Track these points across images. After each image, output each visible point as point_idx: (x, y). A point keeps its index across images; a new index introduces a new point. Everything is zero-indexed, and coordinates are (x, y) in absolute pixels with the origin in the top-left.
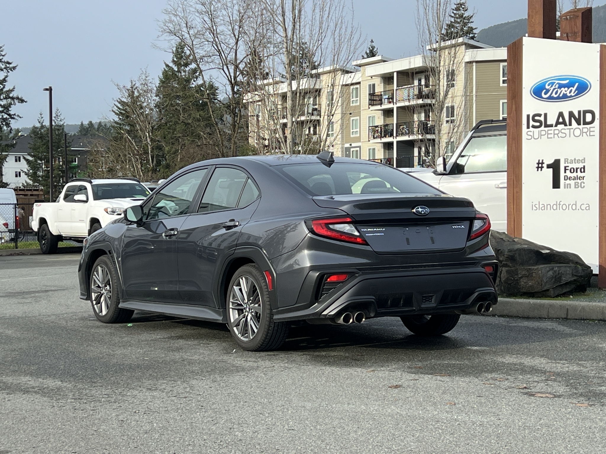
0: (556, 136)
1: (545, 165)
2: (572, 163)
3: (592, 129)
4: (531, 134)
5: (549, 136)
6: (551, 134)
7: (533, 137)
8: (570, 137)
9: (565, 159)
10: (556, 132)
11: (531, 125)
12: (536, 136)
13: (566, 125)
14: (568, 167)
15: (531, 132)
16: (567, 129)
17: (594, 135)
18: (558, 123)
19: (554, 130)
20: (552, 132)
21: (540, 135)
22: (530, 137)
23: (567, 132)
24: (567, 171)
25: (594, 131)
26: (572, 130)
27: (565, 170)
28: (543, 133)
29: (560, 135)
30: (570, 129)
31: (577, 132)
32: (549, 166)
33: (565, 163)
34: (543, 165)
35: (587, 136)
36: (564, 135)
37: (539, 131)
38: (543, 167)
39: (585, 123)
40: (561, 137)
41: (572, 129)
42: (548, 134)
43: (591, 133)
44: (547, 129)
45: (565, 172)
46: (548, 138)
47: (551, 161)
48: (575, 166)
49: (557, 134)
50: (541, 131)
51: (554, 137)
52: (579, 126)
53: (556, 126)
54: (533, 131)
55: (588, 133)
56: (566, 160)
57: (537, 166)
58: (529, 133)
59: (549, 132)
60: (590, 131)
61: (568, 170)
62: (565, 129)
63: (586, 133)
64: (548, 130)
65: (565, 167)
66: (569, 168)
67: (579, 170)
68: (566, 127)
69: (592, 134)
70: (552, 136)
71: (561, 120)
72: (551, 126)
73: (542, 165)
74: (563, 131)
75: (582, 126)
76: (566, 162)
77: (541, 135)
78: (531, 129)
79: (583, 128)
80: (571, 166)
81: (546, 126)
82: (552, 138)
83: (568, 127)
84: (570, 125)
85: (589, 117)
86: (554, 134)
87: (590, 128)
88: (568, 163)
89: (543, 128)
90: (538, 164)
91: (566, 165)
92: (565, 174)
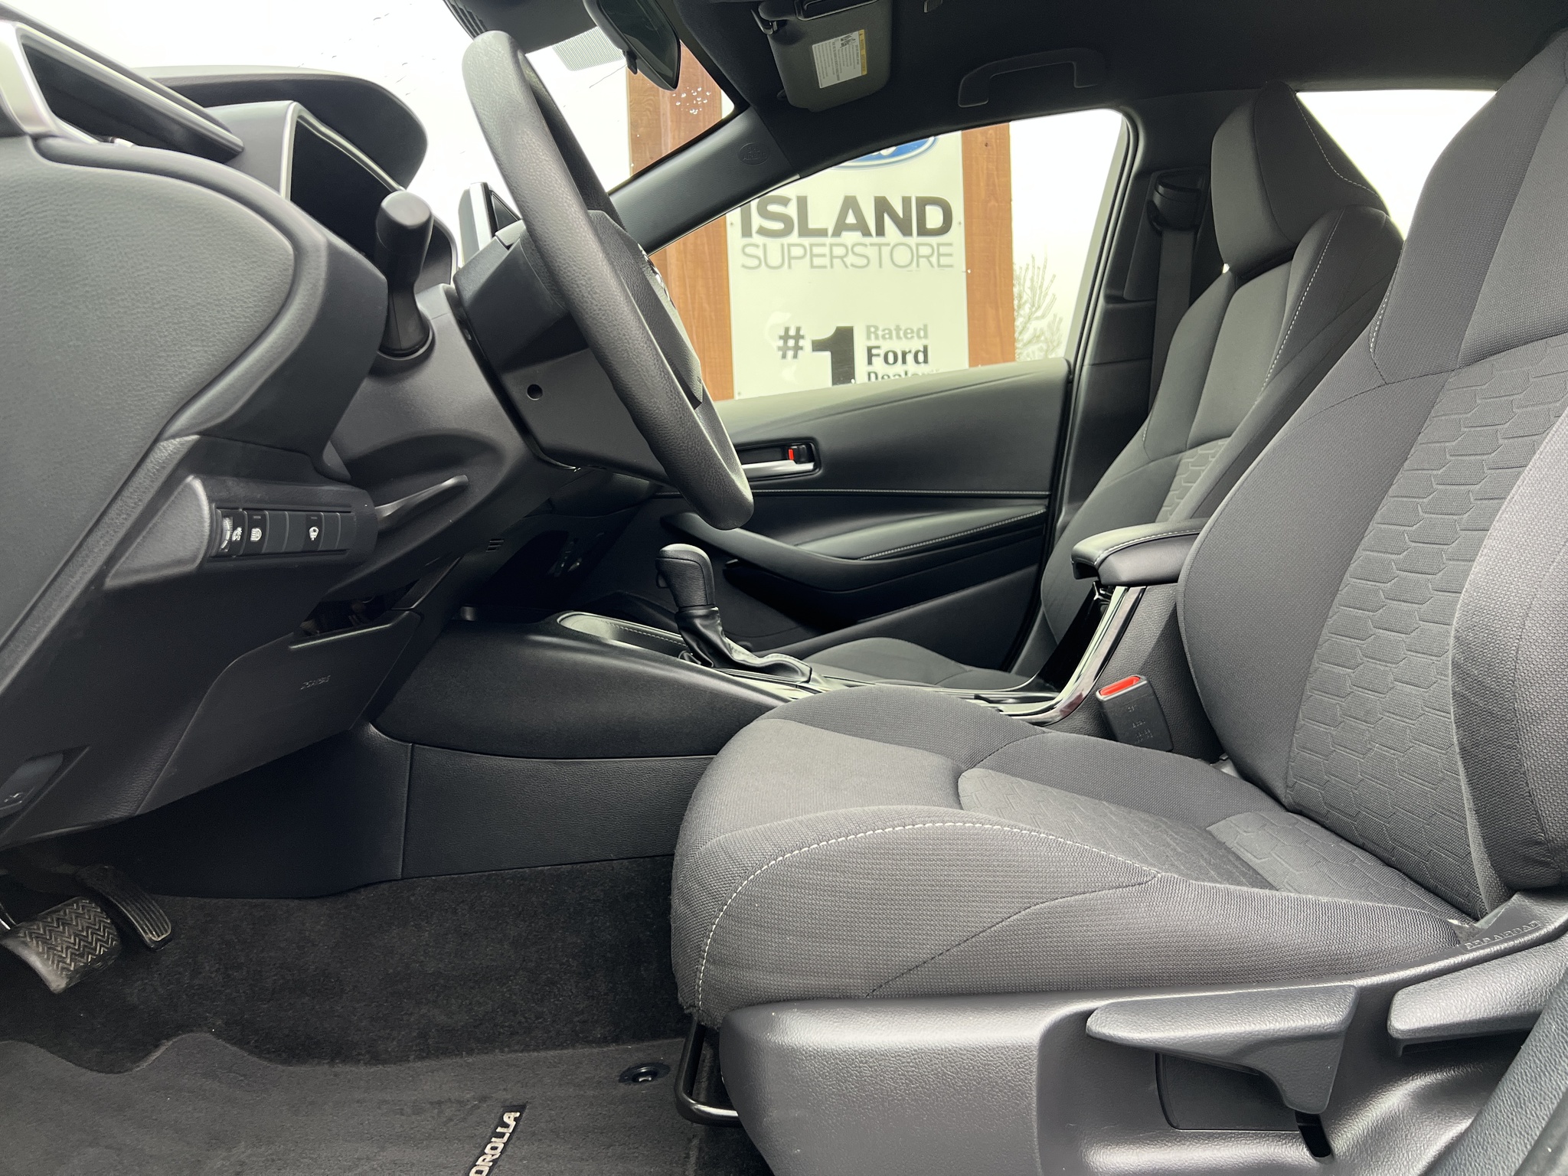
0: (836, 261)
1: (806, 344)
2: (891, 338)
3: (943, 250)
4: (760, 253)
5: (817, 261)
6: (824, 255)
7: (763, 261)
8: (881, 266)
9: (868, 327)
10: (839, 251)
11: (755, 227)
12: (775, 258)
13: (866, 233)
14: (878, 347)
15: (757, 246)
16: (871, 245)
17: (951, 266)
18: (841, 227)
19: (831, 245)
20: (826, 250)
21: (788, 259)
22: (755, 262)
23: (872, 252)
24: (874, 359)
25: (950, 255)
26: (886, 250)
27: (870, 356)
28: (797, 252)
29: (851, 259)
30: (880, 245)
31: (902, 256)
32: (818, 346)
33: (869, 338)
34: (801, 343)
35: (932, 266)
36: (865, 261)
37: (782, 245)
38: (801, 348)
39: (923, 231)
40: (852, 265)
41: (888, 245)
42: (812, 256)
43: (942, 259)
44: (807, 241)
45: (870, 362)
46: (812, 266)
47: (827, 333)
48: (899, 346)
49: (842, 258)
50: (789, 245)
51: (832, 266)
52: (907, 240)
53: (837, 233)
54: (765, 246)
55: (934, 260)
56: (872, 329)
57: (781, 343)
58: (750, 250)
59: (816, 250)
60: (939, 255)
61: (878, 355)
62: (866, 245)
63: (928, 257)
64: (811, 245)
65: (869, 350)
66: (882, 352)
67: (910, 358)
68: (867, 240)
69: (944, 261)
70: (826, 261)
71: (851, 219)
72: (822, 233)
73: (797, 343)
74: (857, 249)
75: (914, 239)
76: (873, 336)
77: (790, 258)
78: (757, 239)
79: (918, 245)
80: (886, 346)
81: (805, 231)
82: (825, 267)
83: (875, 239)
84: (880, 231)
85: (934, 217)
86: (832, 257)
87: (939, 245)
88: (877, 338)
89: (794, 237)
90: (785, 337)
91: (873, 343)
92: (871, 368)
